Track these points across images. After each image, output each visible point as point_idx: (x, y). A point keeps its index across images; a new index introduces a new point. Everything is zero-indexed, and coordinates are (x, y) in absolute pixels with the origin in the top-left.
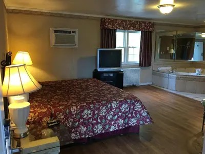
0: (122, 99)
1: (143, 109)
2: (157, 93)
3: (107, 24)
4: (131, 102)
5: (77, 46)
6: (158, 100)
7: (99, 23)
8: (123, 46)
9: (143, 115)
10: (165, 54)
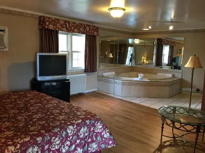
0: (80, 121)
1: (104, 129)
2: (106, 101)
3: (47, 24)
4: (90, 123)
5: (7, 49)
6: (108, 109)
7: (37, 21)
8: (66, 50)
9: (105, 136)
10: (105, 59)
